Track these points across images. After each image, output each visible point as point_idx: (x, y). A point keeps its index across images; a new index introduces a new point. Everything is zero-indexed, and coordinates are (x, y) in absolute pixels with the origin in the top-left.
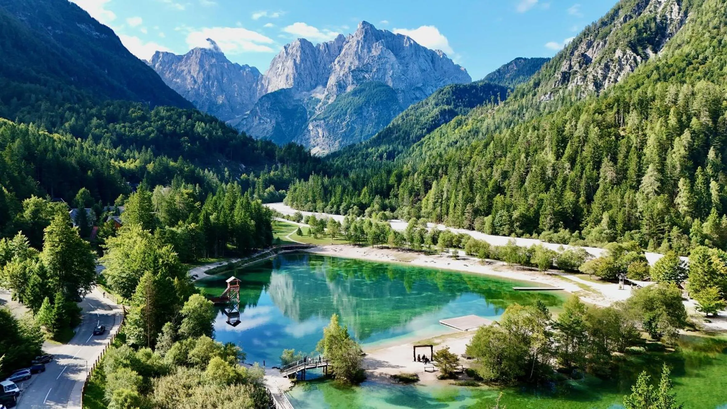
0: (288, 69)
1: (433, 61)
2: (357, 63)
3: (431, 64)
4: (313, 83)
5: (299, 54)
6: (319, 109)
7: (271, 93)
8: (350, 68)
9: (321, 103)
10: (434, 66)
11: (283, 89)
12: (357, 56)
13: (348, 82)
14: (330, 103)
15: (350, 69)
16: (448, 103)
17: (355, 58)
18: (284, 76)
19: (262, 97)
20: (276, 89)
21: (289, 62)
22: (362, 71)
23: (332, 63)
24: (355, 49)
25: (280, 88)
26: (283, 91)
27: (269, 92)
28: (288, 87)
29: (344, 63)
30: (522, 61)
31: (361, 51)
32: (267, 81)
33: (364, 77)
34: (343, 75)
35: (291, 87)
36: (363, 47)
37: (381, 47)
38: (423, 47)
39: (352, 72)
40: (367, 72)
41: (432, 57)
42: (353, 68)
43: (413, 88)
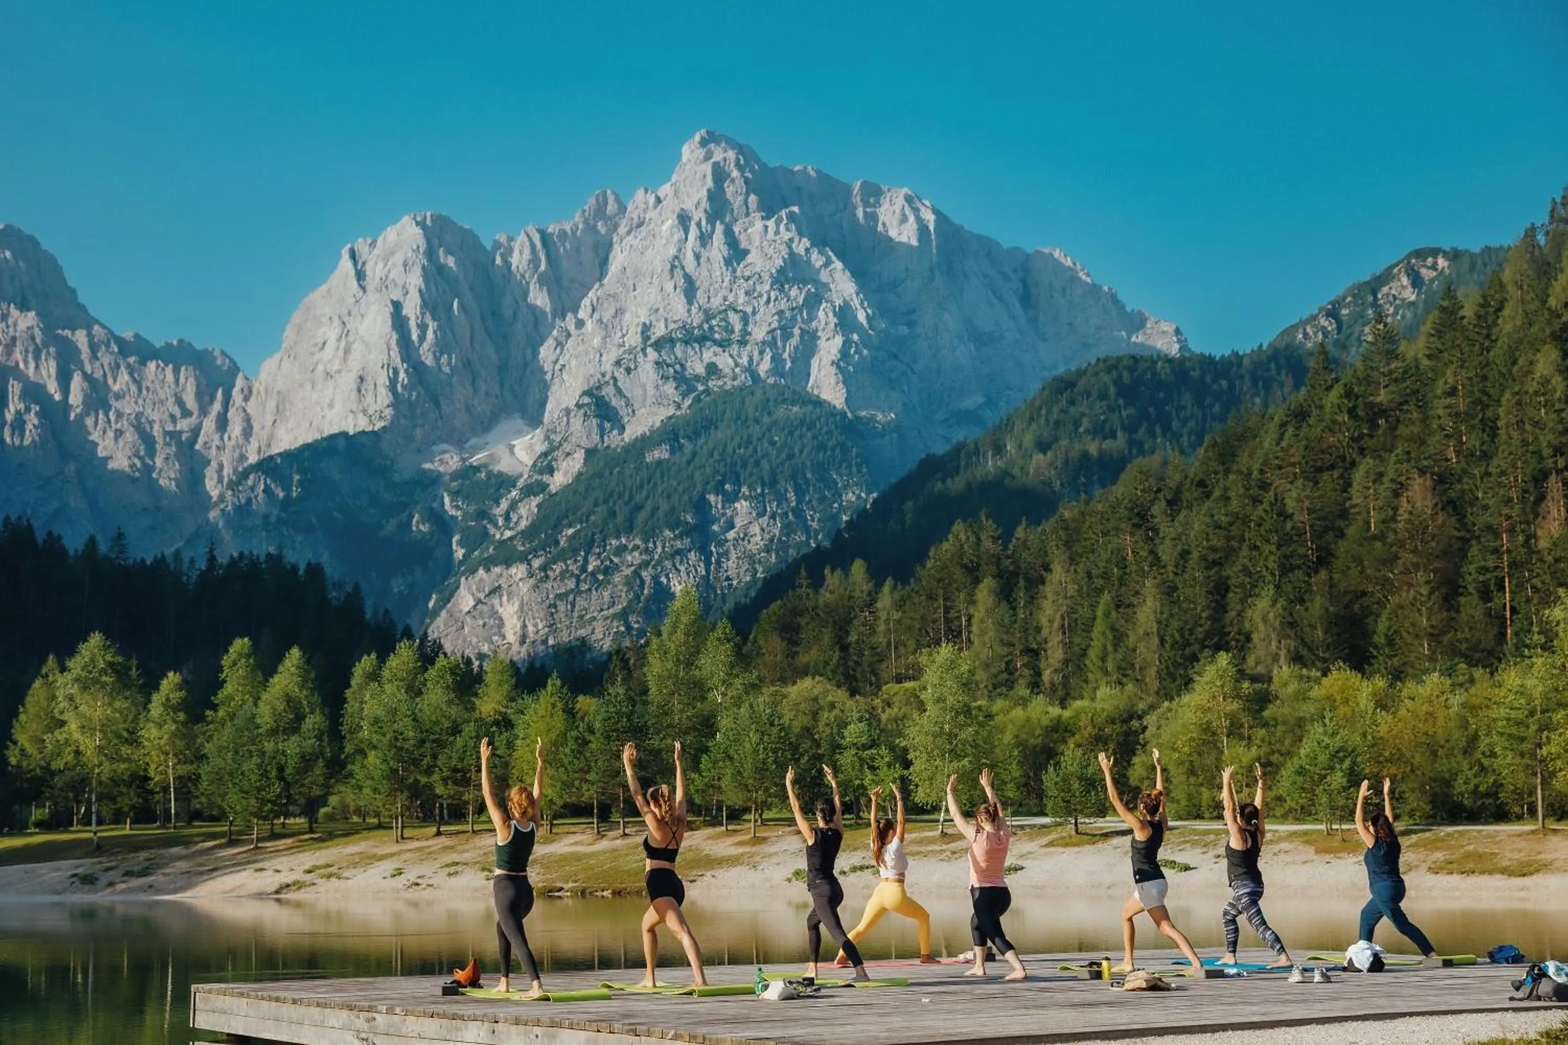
0: (367, 345)
1: (1027, 299)
2: (679, 307)
3: (1018, 309)
4: (482, 407)
5: (415, 280)
6: (507, 518)
7: (287, 455)
8: (646, 329)
9: (514, 493)
10: (1033, 321)
11: (344, 434)
12: (681, 282)
13: (638, 392)
14: (553, 489)
15: (645, 337)
16: (1101, 431)
17: (669, 287)
18: (348, 380)
19: (245, 475)
20: (309, 437)
21: (368, 321)
22: (703, 340)
23: (569, 316)
24: (672, 251)
25: (335, 430)
26: (341, 444)
27: (275, 450)
28: (363, 424)
29: (620, 312)
30: (1442, 262)
31: (697, 257)
32: (271, 404)
33: (712, 369)
34: (618, 363)
35: (379, 425)
36: (704, 239)
37: (786, 236)
38: (980, 239)
39: (658, 345)
40: (724, 344)
41: (1024, 283)
42: (659, 331)
43: (940, 416)
